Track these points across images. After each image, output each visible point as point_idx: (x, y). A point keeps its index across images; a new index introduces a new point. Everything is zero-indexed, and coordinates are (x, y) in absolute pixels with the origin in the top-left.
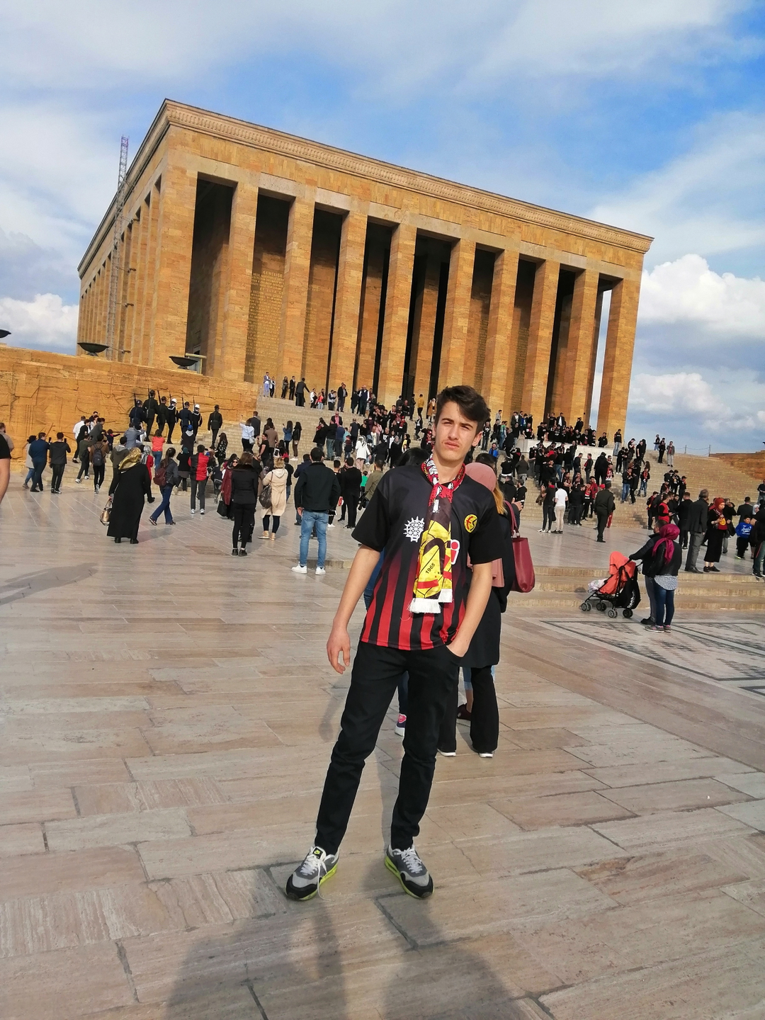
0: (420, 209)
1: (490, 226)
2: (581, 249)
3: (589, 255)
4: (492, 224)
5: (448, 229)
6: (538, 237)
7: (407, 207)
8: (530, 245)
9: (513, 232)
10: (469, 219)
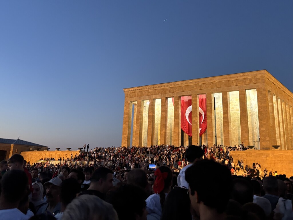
0: (179, 90)
1: (200, 88)
2: (235, 84)
3: (239, 84)
4: (201, 87)
5: (187, 93)
6: (217, 85)
7: (175, 92)
8: (215, 89)
9: (208, 87)
10: (193, 88)
